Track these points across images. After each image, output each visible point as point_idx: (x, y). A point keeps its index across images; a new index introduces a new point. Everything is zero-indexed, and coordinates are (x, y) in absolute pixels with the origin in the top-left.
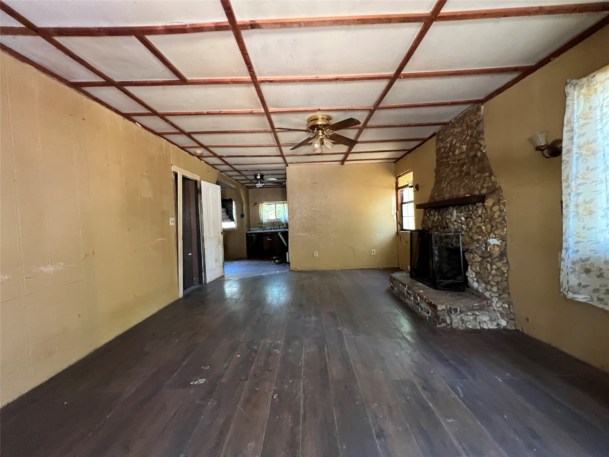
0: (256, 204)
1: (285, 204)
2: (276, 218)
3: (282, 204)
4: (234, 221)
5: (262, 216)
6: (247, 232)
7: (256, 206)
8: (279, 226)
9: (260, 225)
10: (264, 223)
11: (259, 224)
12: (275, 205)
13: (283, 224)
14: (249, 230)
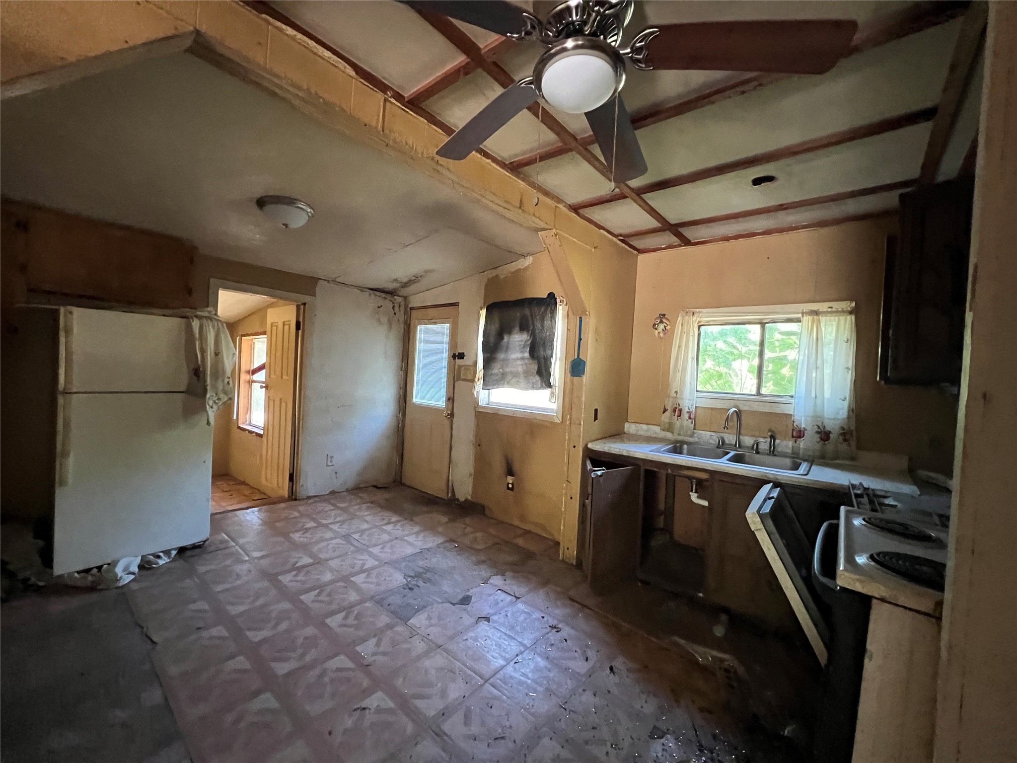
0: (661, 322)
1: (823, 319)
2: (759, 393)
3: (807, 319)
4: (549, 386)
5: (679, 375)
6: (590, 446)
7: (662, 326)
8: (773, 437)
9: (666, 417)
10: (686, 410)
11: (665, 410)
12: (763, 324)
13: (799, 434)
14: (617, 434)
